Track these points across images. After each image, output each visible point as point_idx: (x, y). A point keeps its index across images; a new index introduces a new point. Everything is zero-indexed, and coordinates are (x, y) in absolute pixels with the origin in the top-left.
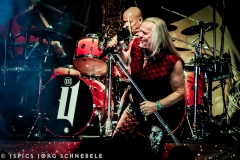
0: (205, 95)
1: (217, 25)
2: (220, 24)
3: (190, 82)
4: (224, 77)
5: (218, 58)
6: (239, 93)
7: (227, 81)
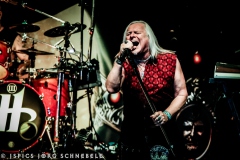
0: (70, 105)
1: (85, 27)
3: (52, 90)
4: (91, 85)
5: (85, 63)
6: (107, 105)
7: (94, 90)
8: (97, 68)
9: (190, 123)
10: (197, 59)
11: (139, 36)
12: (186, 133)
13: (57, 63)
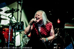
0: (13, 37)
1: (19, 10)
2: (20, 9)
3: (7, 32)
4: (21, 31)
5: (19, 23)
6: (27, 38)
7: (22, 32)
8: (23, 24)
9: (56, 44)
10: (59, 22)
11: (39, 17)
12: (55, 47)
13: (9, 23)
